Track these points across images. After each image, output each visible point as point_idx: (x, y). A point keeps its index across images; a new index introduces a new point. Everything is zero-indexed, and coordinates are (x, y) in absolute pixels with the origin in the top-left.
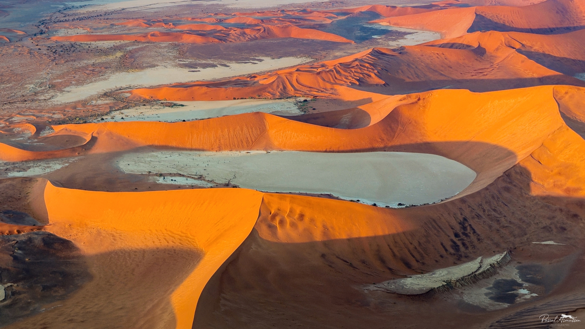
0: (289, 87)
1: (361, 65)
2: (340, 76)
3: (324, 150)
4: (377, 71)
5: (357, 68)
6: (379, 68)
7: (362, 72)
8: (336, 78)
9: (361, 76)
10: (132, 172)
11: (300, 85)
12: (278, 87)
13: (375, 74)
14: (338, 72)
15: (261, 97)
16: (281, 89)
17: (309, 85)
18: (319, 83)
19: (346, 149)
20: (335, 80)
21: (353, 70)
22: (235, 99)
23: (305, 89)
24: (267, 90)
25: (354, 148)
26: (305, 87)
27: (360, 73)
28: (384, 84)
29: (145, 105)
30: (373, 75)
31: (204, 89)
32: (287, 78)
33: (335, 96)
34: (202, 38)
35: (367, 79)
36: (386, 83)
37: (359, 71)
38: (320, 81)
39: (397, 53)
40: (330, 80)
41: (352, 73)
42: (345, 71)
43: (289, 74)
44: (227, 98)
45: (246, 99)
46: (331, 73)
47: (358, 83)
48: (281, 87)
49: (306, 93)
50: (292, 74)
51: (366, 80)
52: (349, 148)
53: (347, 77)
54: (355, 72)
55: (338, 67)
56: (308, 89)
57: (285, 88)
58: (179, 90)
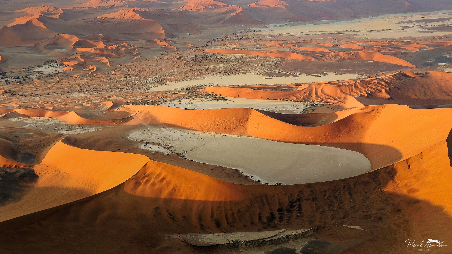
0: (314, 94)
1: (377, 83)
2: (356, 89)
3: (278, 140)
4: (388, 88)
5: (373, 85)
6: (392, 86)
7: (376, 88)
8: (352, 91)
9: (374, 91)
10: (132, 139)
11: (323, 93)
12: (305, 93)
13: (386, 91)
14: (356, 86)
15: (288, 100)
16: (306, 95)
17: (329, 94)
18: (337, 93)
19: (294, 141)
20: (351, 92)
21: (369, 86)
22: (268, 99)
23: (324, 97)
24: (295, 95)
25: (301, 141)
26: (325, 95)
27: (373, 89)
28: (389, 99)
29: (202, 97)
30: (383, 91)
31: (249, 90)
32: (315, 88)
33: (342, 103)
34: (303, 56)
35: (378, 94)
36: (391, 97)
37: (374, 87)
38: (339, 91)
39: (418, 76)
40: (346, 91)
41: (367, 88)
42: (362, 86)
43: (319, 85)
44: (263, 98)
45: (276, 99)
46: (350, 87)
47: (366, 96)
48: (307, 93)
49: (323, 99)
50: (320, 85)
51: (376, 95)
52: (297, 141)
53: (361, 91)
54: (370, 87)
55: (357, 83)
56: (327, 97)
57: (310, 94)
58: (231, 90)
